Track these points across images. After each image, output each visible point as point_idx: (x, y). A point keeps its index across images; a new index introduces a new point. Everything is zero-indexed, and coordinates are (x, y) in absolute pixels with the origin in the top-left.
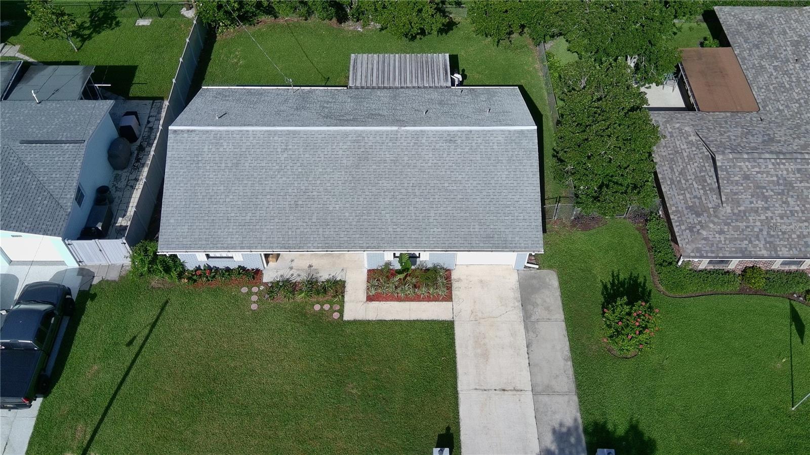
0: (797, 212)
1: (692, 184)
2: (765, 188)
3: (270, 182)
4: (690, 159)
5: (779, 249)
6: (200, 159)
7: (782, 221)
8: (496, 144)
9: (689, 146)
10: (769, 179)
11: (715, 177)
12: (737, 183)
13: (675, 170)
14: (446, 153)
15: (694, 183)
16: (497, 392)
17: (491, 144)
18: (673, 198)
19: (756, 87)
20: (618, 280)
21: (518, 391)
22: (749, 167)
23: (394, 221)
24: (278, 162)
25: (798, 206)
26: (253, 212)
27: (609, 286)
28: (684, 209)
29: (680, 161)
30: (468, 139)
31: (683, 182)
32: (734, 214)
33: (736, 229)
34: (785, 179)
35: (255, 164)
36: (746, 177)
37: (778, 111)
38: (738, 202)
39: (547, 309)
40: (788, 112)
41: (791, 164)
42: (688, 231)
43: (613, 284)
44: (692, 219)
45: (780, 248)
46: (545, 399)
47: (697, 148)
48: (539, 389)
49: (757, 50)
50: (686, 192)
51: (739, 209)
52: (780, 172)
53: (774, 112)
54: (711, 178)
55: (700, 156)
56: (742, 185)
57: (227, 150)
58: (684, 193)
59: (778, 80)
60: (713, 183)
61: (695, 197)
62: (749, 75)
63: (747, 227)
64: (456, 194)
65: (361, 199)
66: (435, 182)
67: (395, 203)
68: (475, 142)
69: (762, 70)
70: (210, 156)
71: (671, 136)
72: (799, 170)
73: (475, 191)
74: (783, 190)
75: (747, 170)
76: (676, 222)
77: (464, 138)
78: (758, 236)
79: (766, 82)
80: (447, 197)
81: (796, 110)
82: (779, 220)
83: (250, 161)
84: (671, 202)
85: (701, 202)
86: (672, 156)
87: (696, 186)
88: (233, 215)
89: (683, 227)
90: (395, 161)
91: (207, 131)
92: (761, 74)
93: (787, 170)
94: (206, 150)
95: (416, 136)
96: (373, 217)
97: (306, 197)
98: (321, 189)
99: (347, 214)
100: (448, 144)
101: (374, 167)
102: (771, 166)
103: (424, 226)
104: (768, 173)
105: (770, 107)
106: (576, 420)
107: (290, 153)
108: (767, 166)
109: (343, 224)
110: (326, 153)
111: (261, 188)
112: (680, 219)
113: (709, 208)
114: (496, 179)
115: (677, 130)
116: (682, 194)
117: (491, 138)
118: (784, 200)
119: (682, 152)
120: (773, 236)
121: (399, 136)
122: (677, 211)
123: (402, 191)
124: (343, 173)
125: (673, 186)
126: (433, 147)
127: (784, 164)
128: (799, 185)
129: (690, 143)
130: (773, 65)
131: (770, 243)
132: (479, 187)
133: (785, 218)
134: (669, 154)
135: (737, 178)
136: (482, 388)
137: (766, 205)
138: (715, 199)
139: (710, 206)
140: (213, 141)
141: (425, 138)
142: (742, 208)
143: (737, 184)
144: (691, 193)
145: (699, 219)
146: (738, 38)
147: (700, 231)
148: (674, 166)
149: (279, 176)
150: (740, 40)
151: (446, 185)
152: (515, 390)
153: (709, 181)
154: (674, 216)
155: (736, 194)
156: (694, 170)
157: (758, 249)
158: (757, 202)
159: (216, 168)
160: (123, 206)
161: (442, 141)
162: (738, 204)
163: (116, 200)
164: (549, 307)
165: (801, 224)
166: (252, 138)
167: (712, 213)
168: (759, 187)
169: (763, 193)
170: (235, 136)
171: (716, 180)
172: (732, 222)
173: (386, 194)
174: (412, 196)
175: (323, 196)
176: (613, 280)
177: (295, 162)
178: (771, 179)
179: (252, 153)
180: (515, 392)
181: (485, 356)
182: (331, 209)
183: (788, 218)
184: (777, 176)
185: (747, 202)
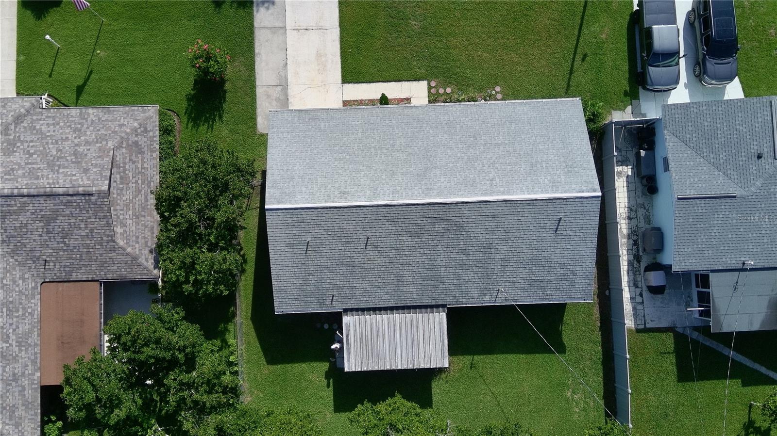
0: (52, 143)
1: (133, 177)
2: (73, 162)
3: (500, 153)
4: (127, 205)
5: (78, 114)
6: (566, 169)
7: (67, 136)
8: (303, 192)
9: (124, 221)
10: (65, 170)
11: (112, 180)
12: (96, 166)
13: (143, 196)
14: (348, 183)
15: (131, 178)
16: (311, 28)
17: (308, 191)
18: (152, 167)
19: (35, 317)
20: (209, 124)
21: (296, 30)
22: (80, 180)
23: (391, 129)
24: (496, 170)
25: (49, 148)
26: (510, 131)
27: (217, 118)
28: (146, 152)
29: (137, 206)
30: (329, 196)
31: (140, 182)
32: (106, 140)
33: (109, 128)
34: (52, 170)
35: (516, 167)
36: (86, 171)
37: (25, 278)
38: (100, 150)
39: (268, 96)
40: (16, 274)
41: (41, 184)
42: (149, 129)
43: (214, 120)
44: (142, 140)
45: (76, 115)
46: (278, 24)
47: (118, 217)
48: (282, 31)
49: (16, 371)
50: (140, 169)
51: (101, 145)
52: (54, 176)
53: (28, 278)
54: (115, 179)
55: (118, 207)
56: (92, 164)
57: (543, 178)
58: (142, 168)
59: (11, 322)
60: (115, 173)
61: (134, 162)
62: (36, 335)
63: (99, 130)
64: (340, 151)
65: (420, 143)
66: (358, 159)
67: (392, 142)
68: (322, 193)
69: (21, 340)
70: (558, 172)
71: (137, 237)
72: (37, 178)
73: (323, 153)
74: (58, 161)
75: (84, 178)
76: (156, 141)
77: (332, 196)
78: (92, 123)
79: (23, 321)
80: (348, 148)
81: (8, 275)
82: (70, 136)
83: (522, 169)
84: (155, 162)
85: (131, 155)
86: (143, 213)
87: (130, 174)
88: (526, 128)
89: (151, 134)
90: (393, 174)
91: (565, 192)
92: (24, 334)
93: (48, 178)
94: (563, 177)
95: (376, 196)
96: (409, 130)
97: (467, 143)
98: (455, 150)
99: (431, 132)
100: (347, 190)
101: (411, 169)
102: (61, 181)
103: (367, 125)
104: (66, 175)
105: (30, 286)
106: (257, 11)
107: (487, 178)
108: (65, 181)
109: (434, 125)
110: (455, 179)
111: (508, 149)
112: (152, 143)
113: (126, 147)
114: (305, 163)
115: (131, 243)
116: (144, 168)
117: (307, 197)
118: (59, 153)
119: (133, 215)
120: (79, 124)
121: (391, 196)
122: (152, 151)
123: (386, 151)
124: (438, 163)
125: (149, 180)
126: (360, 187)
127: (48, 183)
128: (42, 166)
129: (124, 225)
130: (8, 345)
131: (84, 118)
132: (319, 156)
133: (64, 138)
134: (144, 216)
135: (95, 170)
136: (322, 31)
137: (76, 148)
138: (118, 156)
139: (124, 150)
140: (558, 184)
141: (367, 194)
142: (98, 145)
143: (97, 164)
144: (137, 168)
145: (136, 139)
146: (30, 397)
147: (139, 126)
148: (143, 201)
149: (494, 159)
150: (28, 393)
151: (348, 157)
152: (298, 30)
153: (118, 176)
154: (155, 147)
155: (99, 157)
156: (128, 192)
157: (95, 114)
158: (84, 150)
159: (550, 163)
160: (632, 187)
161: (352, 193)
162: (100, 149)
163: (640, 195)
164: (267, 98)
165: (53, 134)
166: (524, 188)
167: (124, 143)
168: (79, 162)
169: (76, 158)
170: (540, 190)
171: (112, 176)
172: (110, 134)
173: (399, 148)
174: (377, 147)
175: (454, 144)
176: (213, 124)
177: (481, 171)
178: (64, 170)
179: (521, 176)
180: (299, 28)
181: (319, 55)
182: (445, 135)
183: (62, 138)
184: (58, 173)
185: (92, 150)
